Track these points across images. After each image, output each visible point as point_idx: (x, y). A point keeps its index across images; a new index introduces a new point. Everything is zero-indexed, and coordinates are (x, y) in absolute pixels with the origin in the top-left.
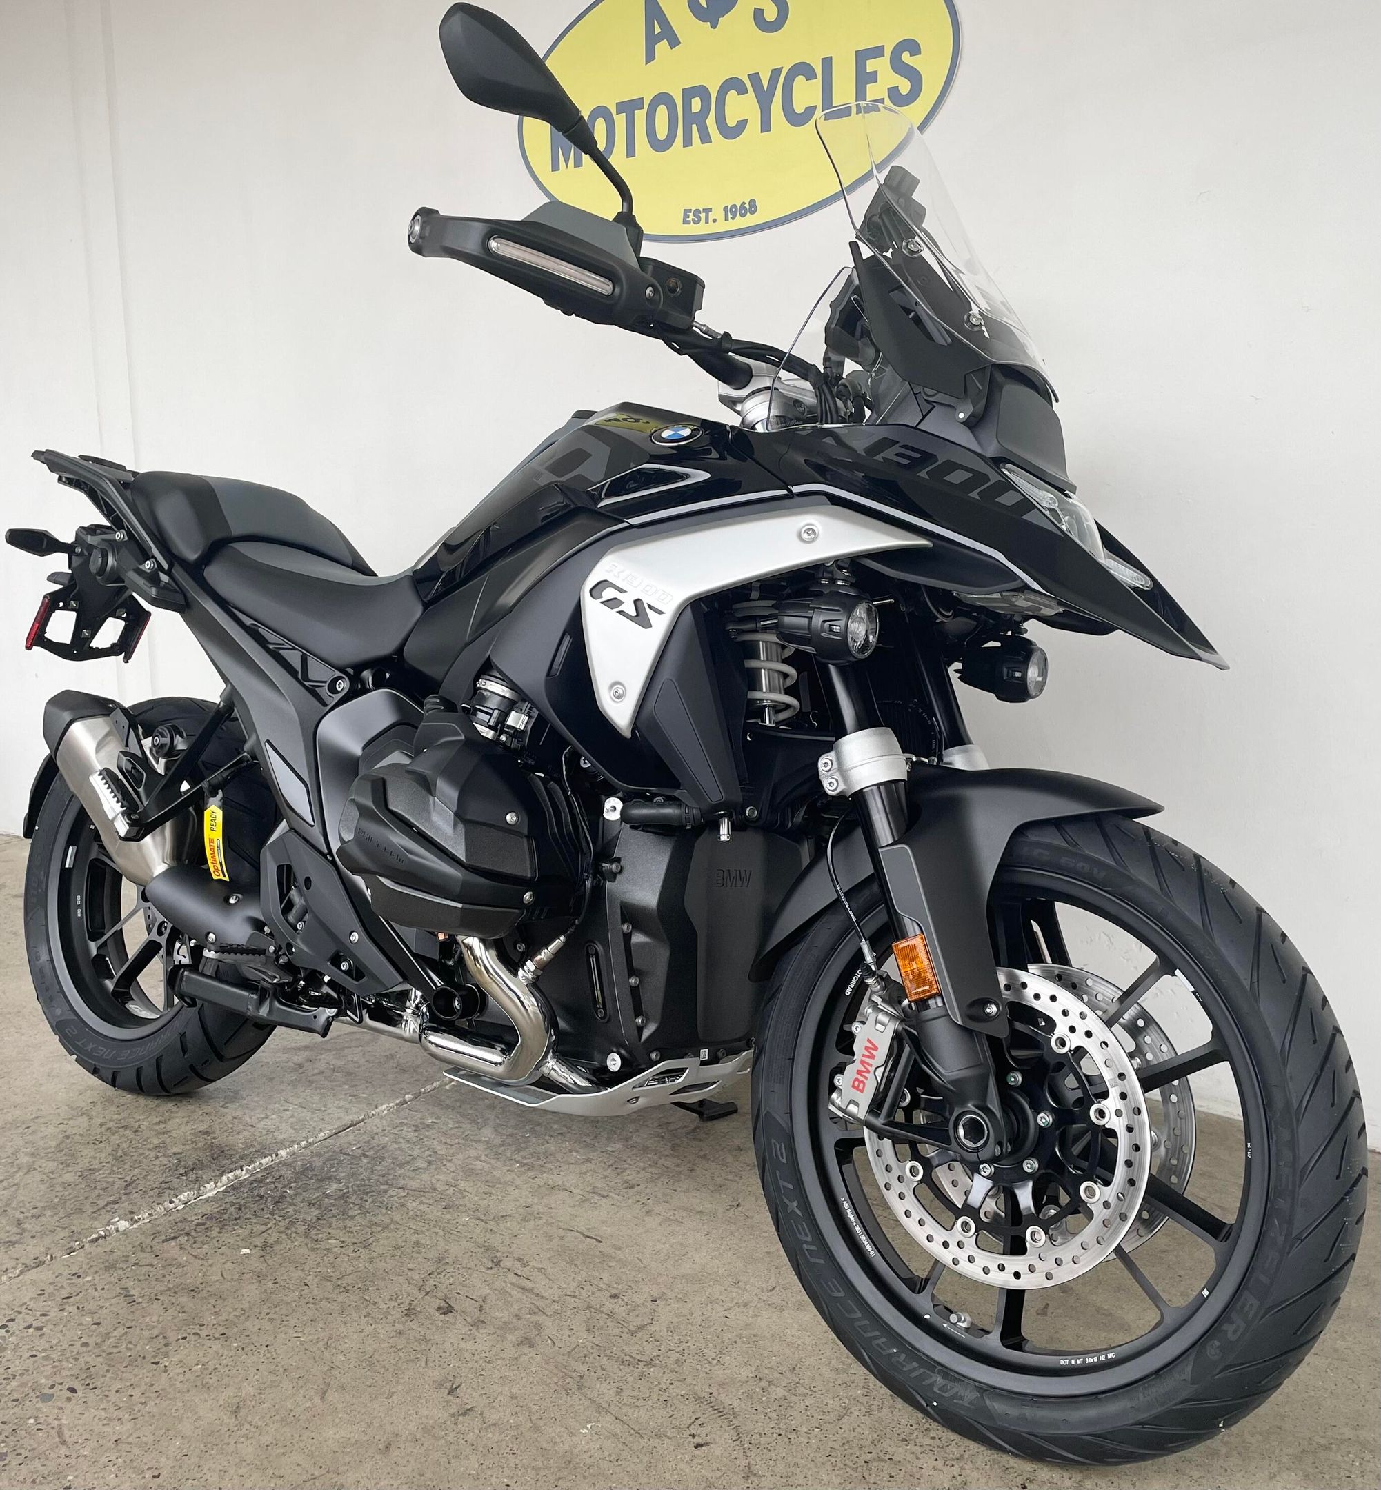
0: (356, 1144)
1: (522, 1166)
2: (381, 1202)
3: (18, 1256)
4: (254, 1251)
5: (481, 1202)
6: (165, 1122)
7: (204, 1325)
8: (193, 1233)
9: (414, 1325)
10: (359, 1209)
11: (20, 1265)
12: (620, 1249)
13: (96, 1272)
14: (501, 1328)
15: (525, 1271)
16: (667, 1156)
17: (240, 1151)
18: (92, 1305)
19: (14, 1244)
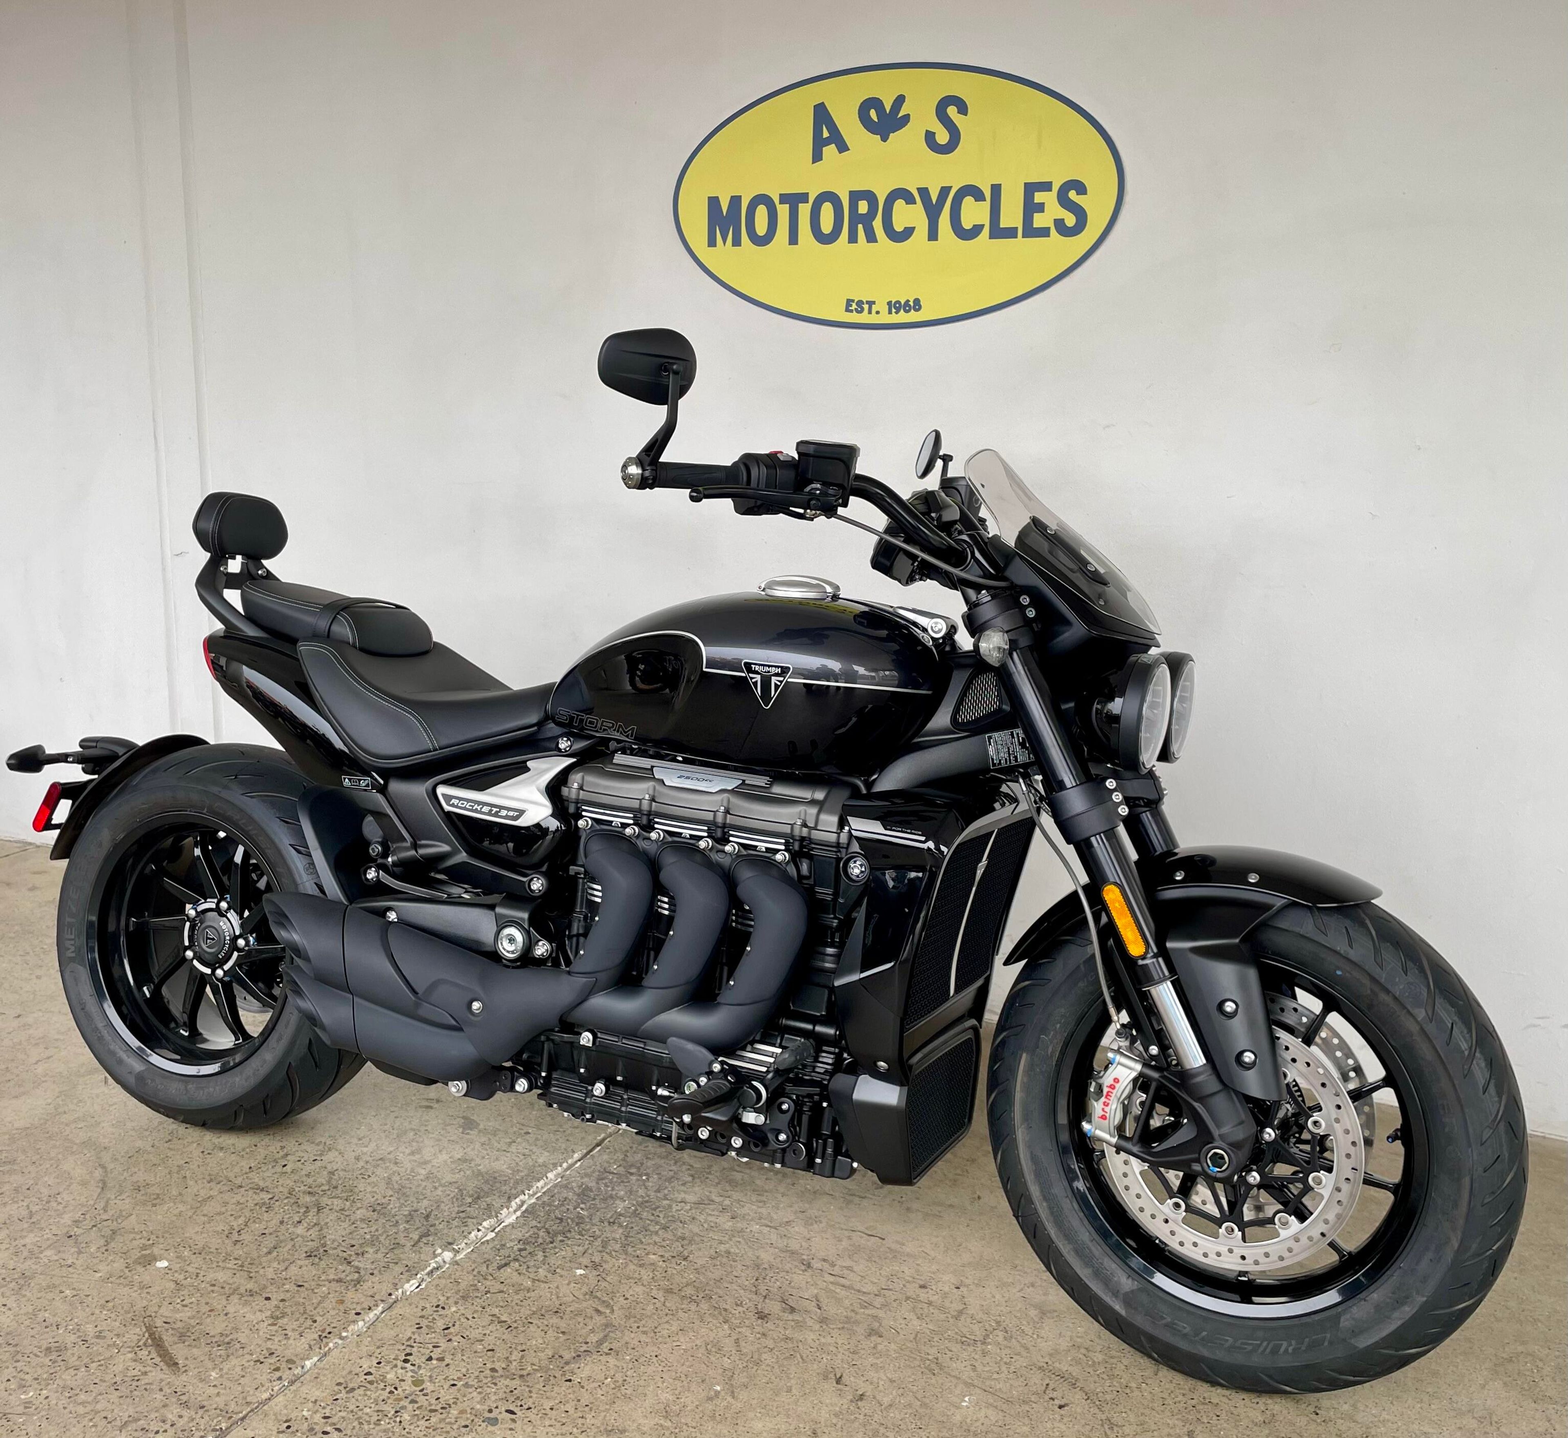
0: (614, 1163)
2: (673, 1216)
3: (370, 1294)
4: (588, 1272)
6: (419, 1151)
7: (587, 1343)
8: (521, 1259)
9: (770, 1325)
10: (657, 1223)
11: (379, 1303)
12: (903, 1245)
13: (456, 1303)
14: (846, 1323)
15: (837, 1270)
17: (510, 1176)
18: (474, 1334)
19: (359, 1283)
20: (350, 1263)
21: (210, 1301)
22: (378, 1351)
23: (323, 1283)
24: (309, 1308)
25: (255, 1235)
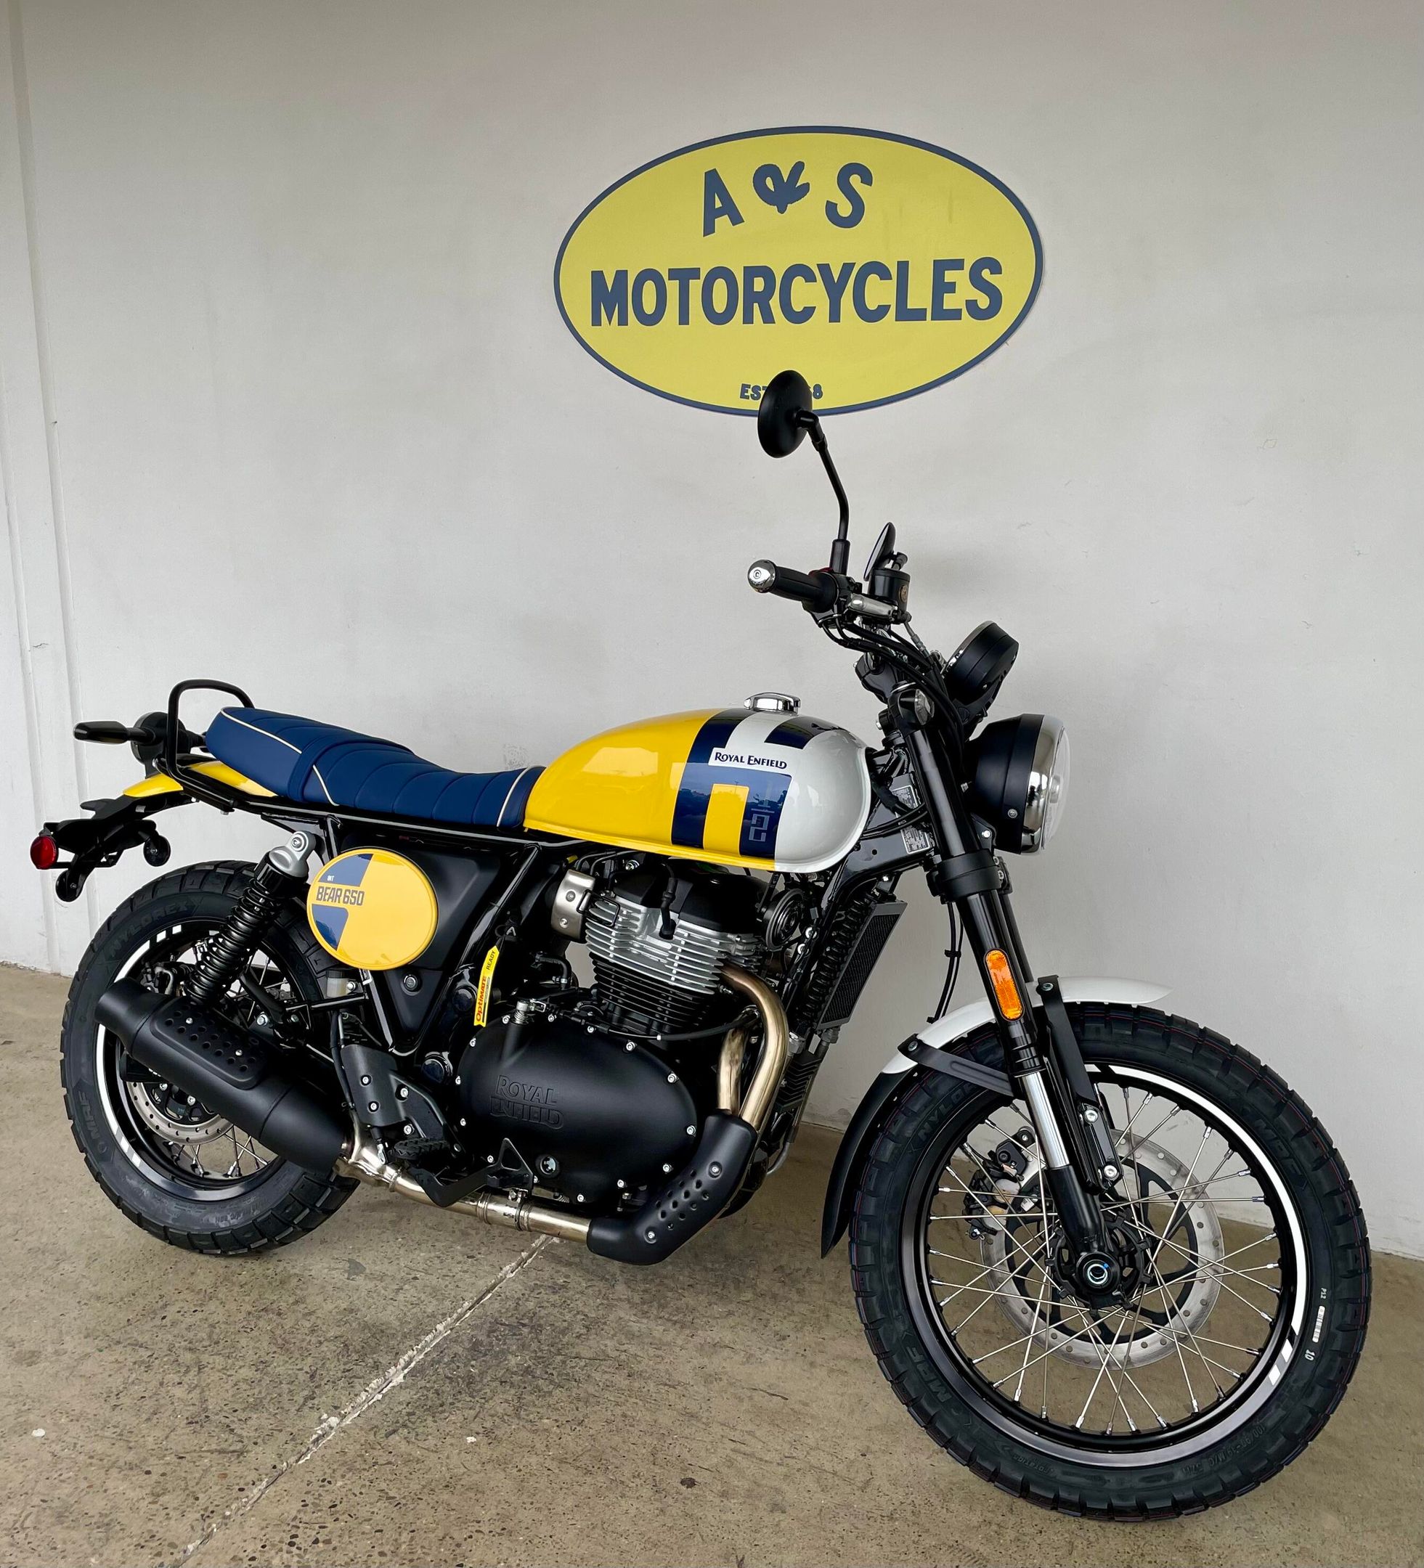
0: (506, 1311)
1: (675, 1324)
2: (567, 1374)
3: (252, 1468)
4: (480, 1437)
5: (657, 1366)
7: (479, 1522)
8: (410, 1425)
9: (669, 1501)
10: (552, 1382)
11: (264, 1476)
12: (807, 1404)
13: (343, 1476)
14: (748, 1497)
15: (736, 1435)
16: (798, 1302)
17: (398, 1329)
18: (363, 1512)
19: (242, 1453)
20: (233, 1430)
21: (89, 1476)
22: (263, 1532)
23: (203, 1454)
24: (191, 1483)
25: (134, 1399)
